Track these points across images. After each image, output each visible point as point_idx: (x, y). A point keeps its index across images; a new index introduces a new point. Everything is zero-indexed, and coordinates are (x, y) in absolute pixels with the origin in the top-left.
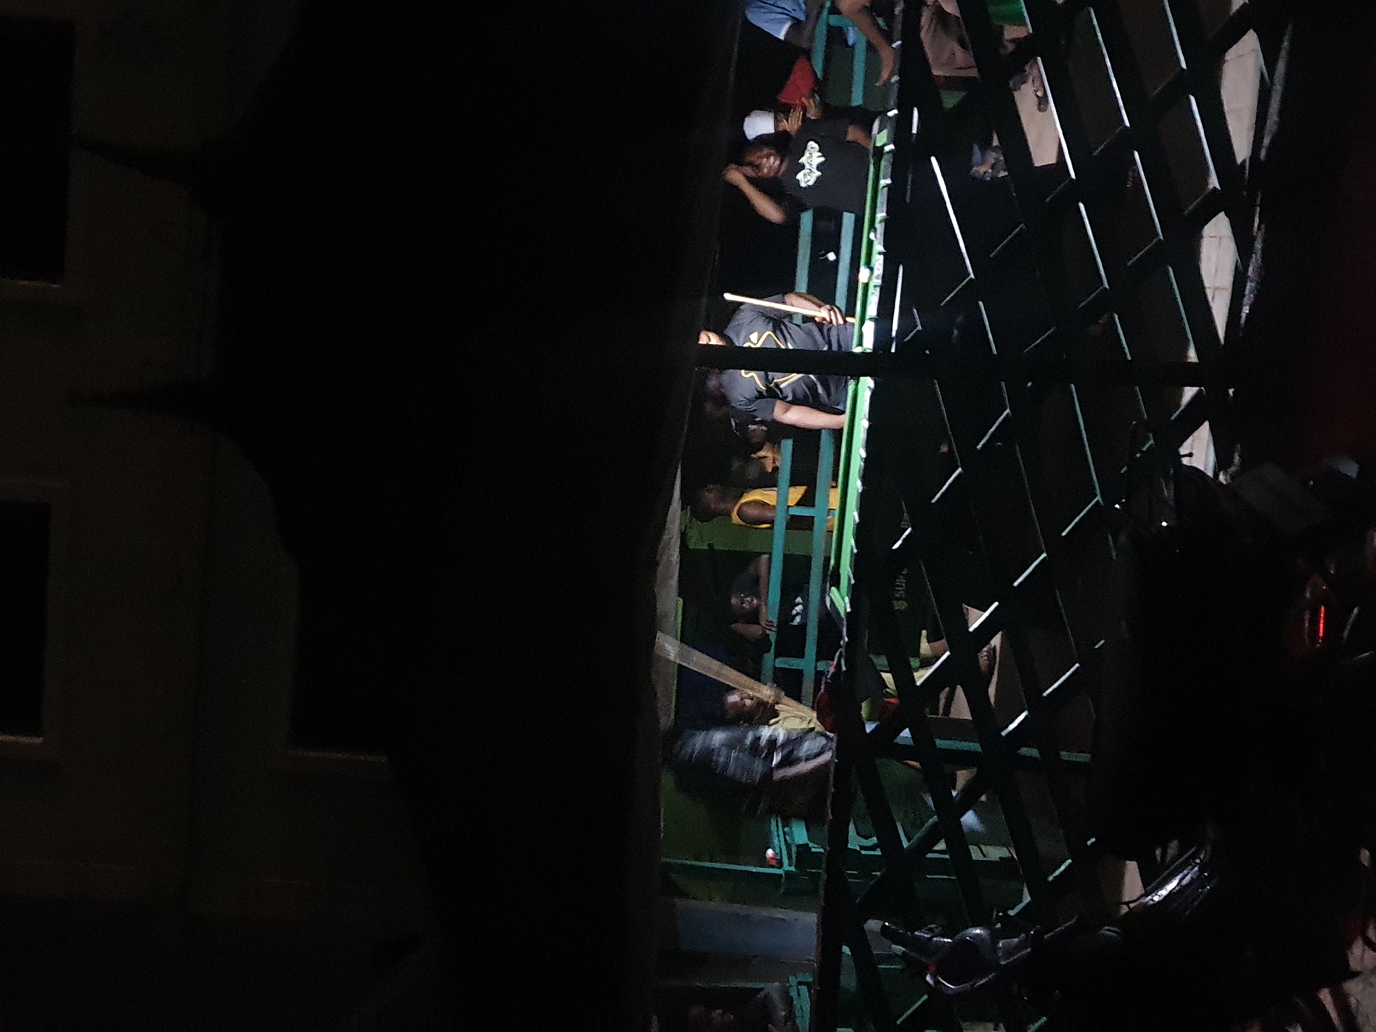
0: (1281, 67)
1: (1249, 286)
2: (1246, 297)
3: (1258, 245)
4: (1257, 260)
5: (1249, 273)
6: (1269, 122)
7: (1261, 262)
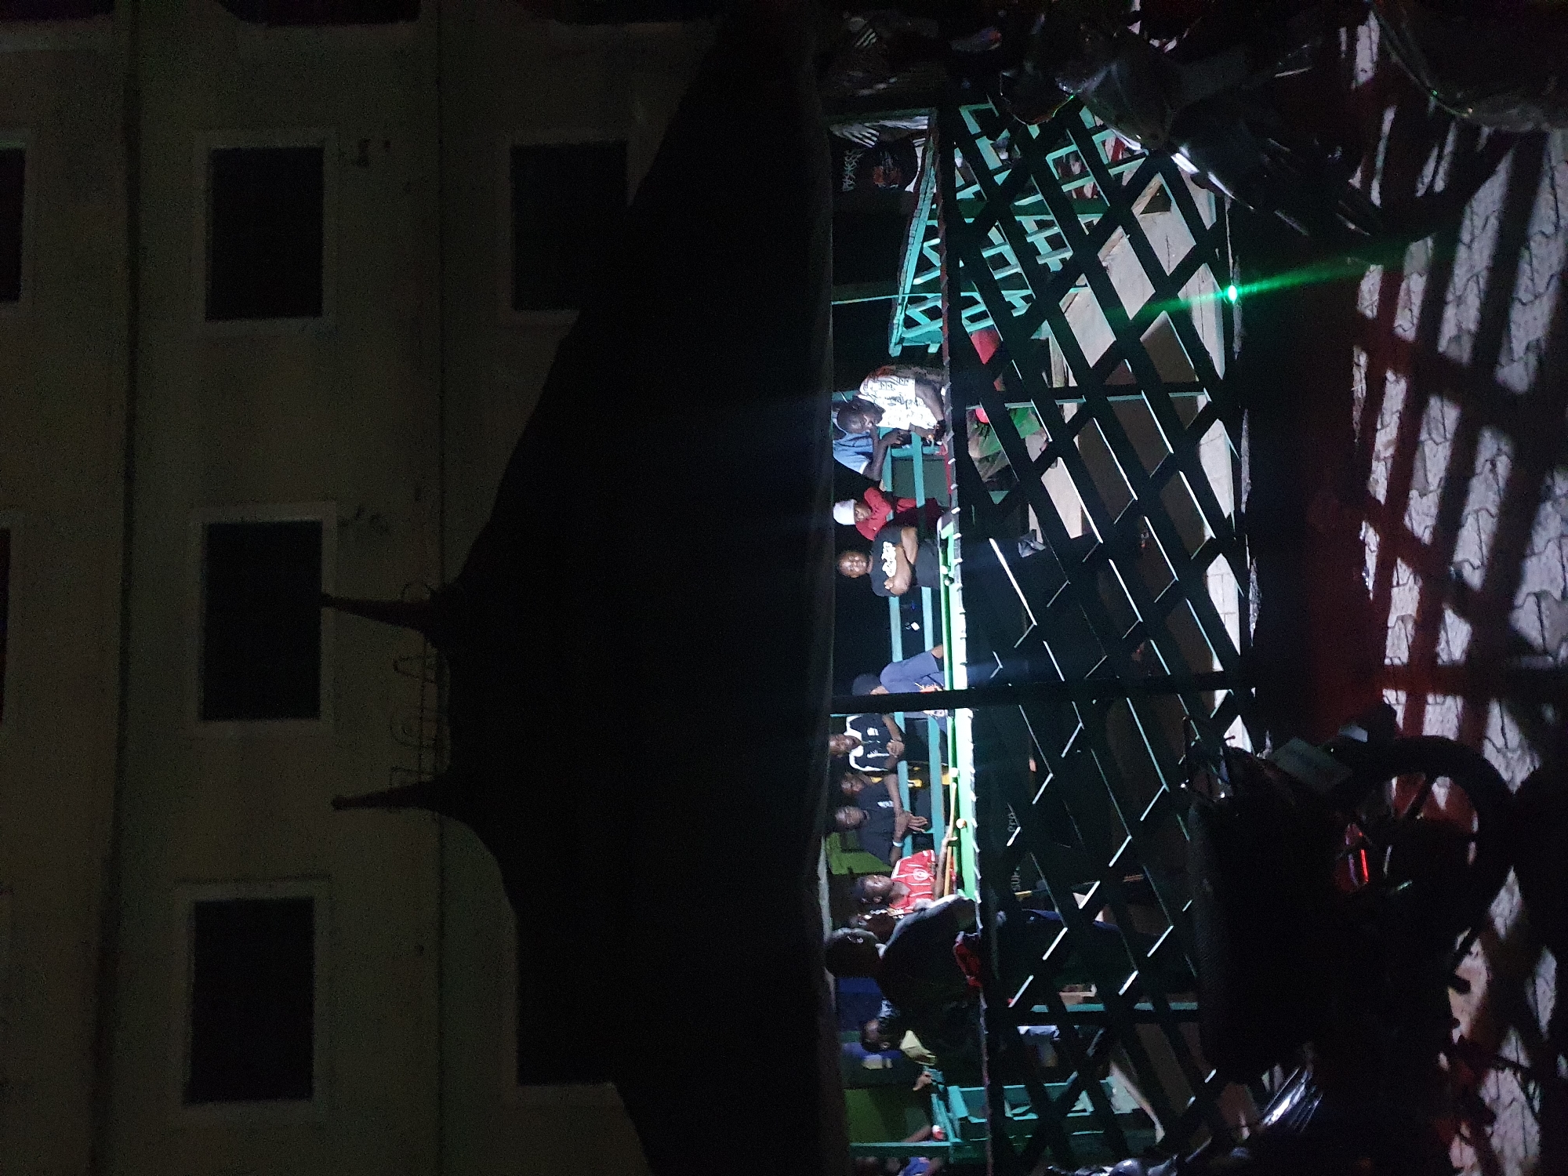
0: (1245, 443)
1: (1253, 607)
2: (1251, 618)
3: (1253, 576)
4: (1254, 587)
5: (1250, 599)
6: (1244, 485)
7: (1257, 588)
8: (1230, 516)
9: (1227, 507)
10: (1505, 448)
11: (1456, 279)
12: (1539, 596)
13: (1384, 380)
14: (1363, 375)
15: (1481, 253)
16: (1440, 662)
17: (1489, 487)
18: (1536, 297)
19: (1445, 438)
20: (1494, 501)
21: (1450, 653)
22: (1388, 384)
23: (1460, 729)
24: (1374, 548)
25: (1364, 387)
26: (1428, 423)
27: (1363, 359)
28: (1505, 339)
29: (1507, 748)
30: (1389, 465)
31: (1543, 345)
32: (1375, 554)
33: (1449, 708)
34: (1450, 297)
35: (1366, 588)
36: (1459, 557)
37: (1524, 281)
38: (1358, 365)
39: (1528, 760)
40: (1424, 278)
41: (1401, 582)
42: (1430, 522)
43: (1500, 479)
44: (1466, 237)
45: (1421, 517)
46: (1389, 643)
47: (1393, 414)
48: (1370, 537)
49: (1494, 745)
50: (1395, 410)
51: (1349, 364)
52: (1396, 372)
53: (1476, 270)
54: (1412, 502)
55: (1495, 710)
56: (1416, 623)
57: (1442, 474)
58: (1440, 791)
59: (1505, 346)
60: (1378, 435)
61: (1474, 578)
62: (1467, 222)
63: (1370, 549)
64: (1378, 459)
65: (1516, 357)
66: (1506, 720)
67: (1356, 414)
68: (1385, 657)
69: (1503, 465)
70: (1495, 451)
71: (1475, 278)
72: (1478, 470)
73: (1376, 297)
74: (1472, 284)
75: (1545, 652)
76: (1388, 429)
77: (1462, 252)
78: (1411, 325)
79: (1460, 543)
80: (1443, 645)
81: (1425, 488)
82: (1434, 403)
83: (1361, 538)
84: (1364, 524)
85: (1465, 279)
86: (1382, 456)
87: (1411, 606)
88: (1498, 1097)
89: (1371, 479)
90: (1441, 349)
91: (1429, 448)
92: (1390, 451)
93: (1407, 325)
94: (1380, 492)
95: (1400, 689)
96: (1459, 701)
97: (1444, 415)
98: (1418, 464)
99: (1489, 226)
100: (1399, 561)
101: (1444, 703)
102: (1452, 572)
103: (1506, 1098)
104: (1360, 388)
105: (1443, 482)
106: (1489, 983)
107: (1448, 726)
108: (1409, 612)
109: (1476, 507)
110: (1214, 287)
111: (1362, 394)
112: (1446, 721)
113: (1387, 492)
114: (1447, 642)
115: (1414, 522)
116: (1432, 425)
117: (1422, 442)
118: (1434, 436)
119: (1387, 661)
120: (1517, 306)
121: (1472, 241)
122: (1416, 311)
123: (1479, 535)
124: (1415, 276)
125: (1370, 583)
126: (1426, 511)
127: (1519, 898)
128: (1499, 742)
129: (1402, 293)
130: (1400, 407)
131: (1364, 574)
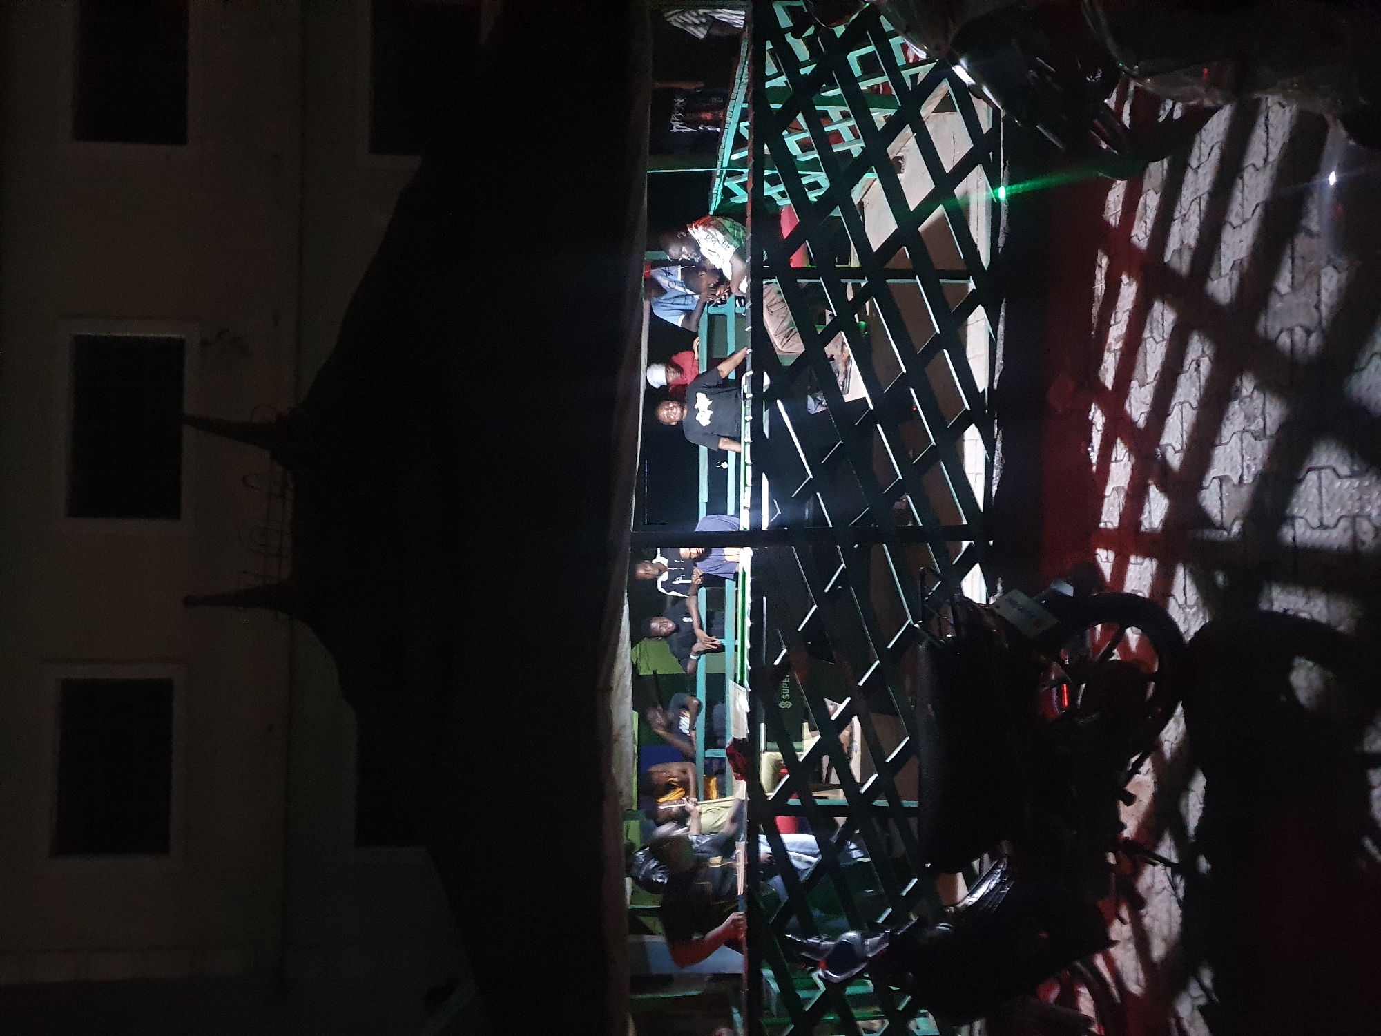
0: (1001, 328)
1: (996, 472)
2: (994, 479)
3: (999, 445)
4: (999, 455)
5: (995, 463)
6: (997, 364)
7: (1001, 455)
8: (984, 391)
9: (982, 383)
10: (1208, 352)
11: (1183, 199)
12: (1222, 480)
13: (1119, 283)
14: (1103, 276)
15: (1205, 179)
16: (1143, 529)
17: (1193, 384)
18: (1244, 222)
19: (1163, 337)
20: (1196, 396)
21: (1151, 523)
22: (1122, 286)
23: (1154, 587)
24: (1100, 428)
25: (1104, 286)
26: (1151, 324)
27: (1104, 262)
28: (1216, 257)
29: (1186, 602)
30: (1118, 357)
31: (1245, 264)
32: (1100, 432)
33: (1146, 568)
34: (1177, 215)
35: (1090, 460)
36: (1164, 441)
37: (1235, 207)
38: (1100, 267)
39: (1201, 616)
40: (1159, 194)
41: (1118, 459)
42: (1146, 409)
43: (1201, 376)
44: (1194, 163)
45: (1138, 405)
46: (1105, 510)
47: (1124, 312)
48: (1098, 417)
49: (1177, 601)
50: (1126, 309)
51: (1093, 264)
52: (1129, 278)
53: (1199, 194)
54: (1132, 391)
55: (1180, 572)
56: (1127, 495)
57: (1158, 368)
58: (1133, 636)
59: (1216, 263)
60: (1111, 328)
61: (1175, 460)
62: (1196, 151)
63: (1096, 429)
64: (1109, 351)
65: (1223, 272)
66: (1187, 582)
67: (1095, 310)
68: (1100, 521)
69: (1205, 365)
70: (1200, 353)
71: (1198, 200)
72: (1186, 368)
73: (1120, 208)
74: (1195, 206)
75: (1222, 527)
76: (1119, 325)
77: (1190, 175)
78: (1144, 235)
79: (1166, 430)
80: (1146, 515)
81: (1144, 380)
82: (1158, 306)
83: (1090, 418)
84: (1093, 406)
85: (1190, 200)
86: (1113, 348)
87: (1124, 479)
88: (1153, 886)
89: (1102, 368)
90: (1166, 261)
91: (1150, 345)
92: (1119, 345)
93: (1142, 236)
94: (1109, 381)
95: (1110, 550)
96: (1155, 563)
97: (1163, 317)
98: (1140, 357)
99: (1213, 154)
100: (1118, 440)
101: (1142, 564)
102: (1159, 454)
103: (1158, 887)
104: (1100, 287)
105: (1158, 376)
106: (1155, 795)
107: (1145, 583)
108: (1122, 485)
109: (1182, 400)
110: (987, 186)
111: (1101, 293)
112: (1142, 578)
113: (1114, 379)
114: (1150, 512)
115: (1133, 409)
116: (1154, 325)
117: (1145, 339)
118: (1155, 334)
119: (1102, 525)
120: (1228, 228)
121: (1199, 167)
122: (1150, 224)
123: (1182, 423)
124: (1151, 193)
125: (1094, 457)
126: (1142, 399)
127: (1184, 726)
128: (1181, 601)
129: (1140, 206)
130: (1130, 307)
131: (1090, 449)
